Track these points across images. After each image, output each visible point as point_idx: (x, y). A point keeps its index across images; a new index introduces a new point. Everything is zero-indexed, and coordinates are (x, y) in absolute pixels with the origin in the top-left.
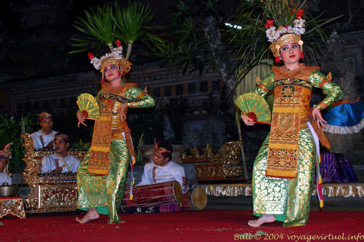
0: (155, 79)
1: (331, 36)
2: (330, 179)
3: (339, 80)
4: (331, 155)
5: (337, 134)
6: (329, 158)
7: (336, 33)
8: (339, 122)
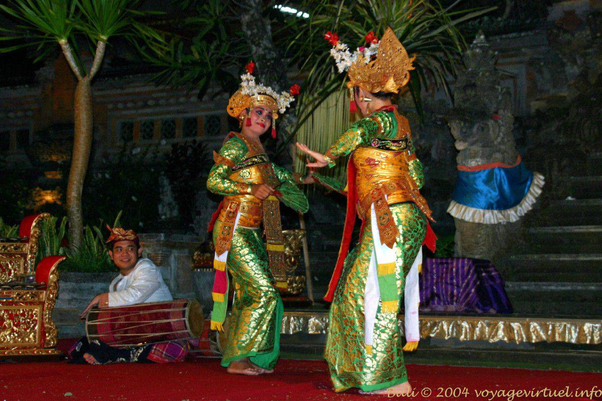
1: (475, 42)
2: (463, 307)
3: (486, 124)
4: (466, 262)
5: (479, 224)
6: (463, 267)
7: (482, 37)
8: (483, 201)
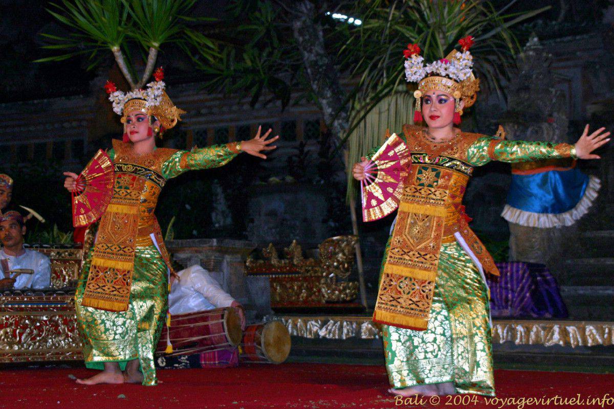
0: (199, 114)
1: (528, 44)
2: (518, 312)
3: (540, 128)
4: (520, 266)
5: (534, 228)
6: (517, 271)
7: (536, 39)
